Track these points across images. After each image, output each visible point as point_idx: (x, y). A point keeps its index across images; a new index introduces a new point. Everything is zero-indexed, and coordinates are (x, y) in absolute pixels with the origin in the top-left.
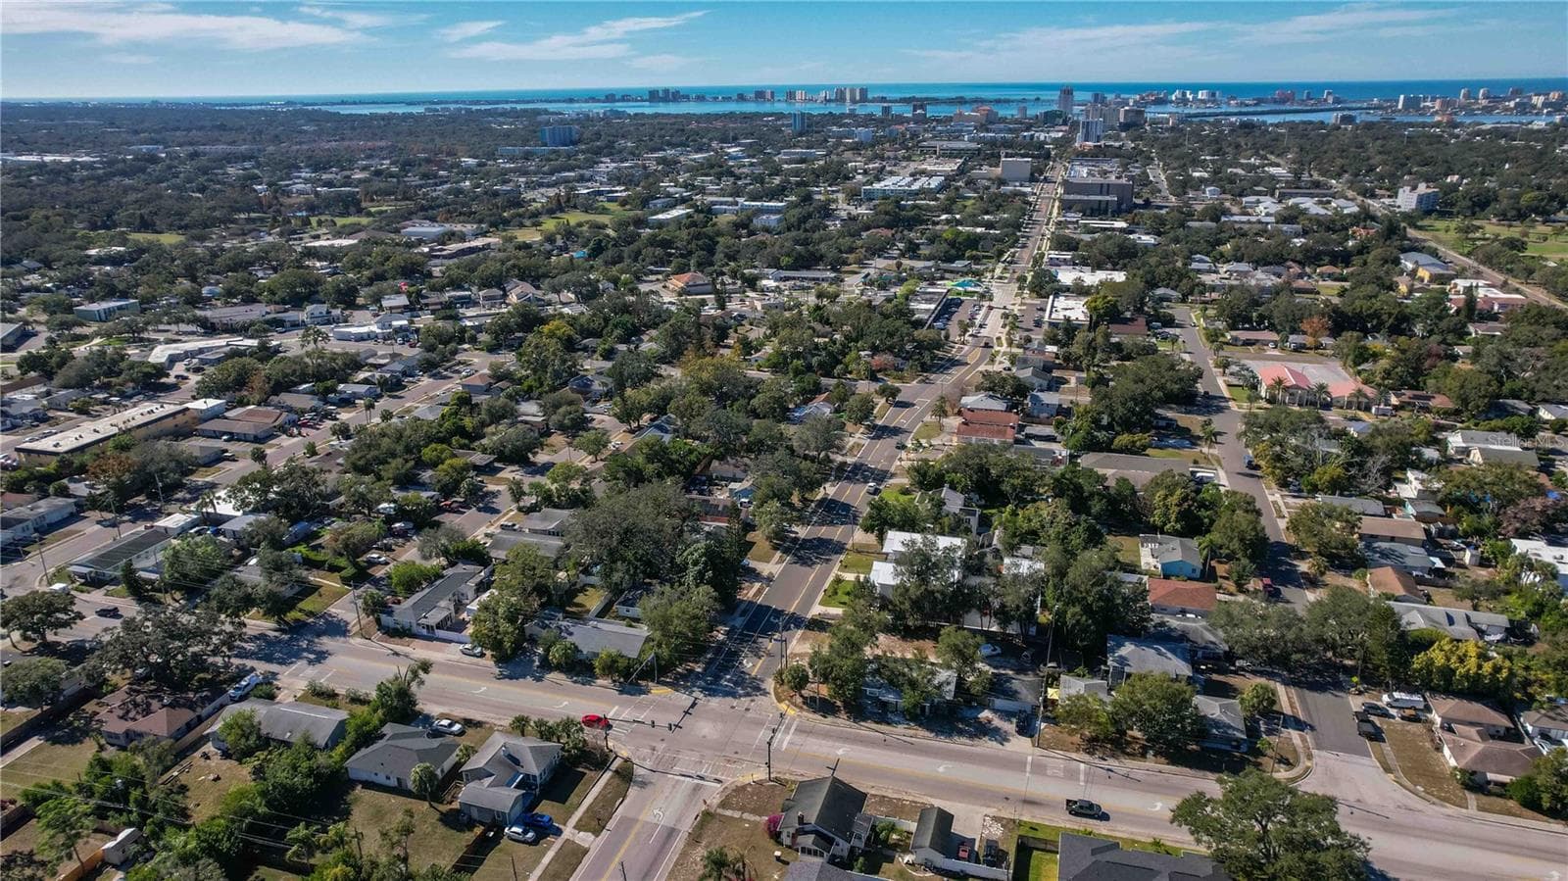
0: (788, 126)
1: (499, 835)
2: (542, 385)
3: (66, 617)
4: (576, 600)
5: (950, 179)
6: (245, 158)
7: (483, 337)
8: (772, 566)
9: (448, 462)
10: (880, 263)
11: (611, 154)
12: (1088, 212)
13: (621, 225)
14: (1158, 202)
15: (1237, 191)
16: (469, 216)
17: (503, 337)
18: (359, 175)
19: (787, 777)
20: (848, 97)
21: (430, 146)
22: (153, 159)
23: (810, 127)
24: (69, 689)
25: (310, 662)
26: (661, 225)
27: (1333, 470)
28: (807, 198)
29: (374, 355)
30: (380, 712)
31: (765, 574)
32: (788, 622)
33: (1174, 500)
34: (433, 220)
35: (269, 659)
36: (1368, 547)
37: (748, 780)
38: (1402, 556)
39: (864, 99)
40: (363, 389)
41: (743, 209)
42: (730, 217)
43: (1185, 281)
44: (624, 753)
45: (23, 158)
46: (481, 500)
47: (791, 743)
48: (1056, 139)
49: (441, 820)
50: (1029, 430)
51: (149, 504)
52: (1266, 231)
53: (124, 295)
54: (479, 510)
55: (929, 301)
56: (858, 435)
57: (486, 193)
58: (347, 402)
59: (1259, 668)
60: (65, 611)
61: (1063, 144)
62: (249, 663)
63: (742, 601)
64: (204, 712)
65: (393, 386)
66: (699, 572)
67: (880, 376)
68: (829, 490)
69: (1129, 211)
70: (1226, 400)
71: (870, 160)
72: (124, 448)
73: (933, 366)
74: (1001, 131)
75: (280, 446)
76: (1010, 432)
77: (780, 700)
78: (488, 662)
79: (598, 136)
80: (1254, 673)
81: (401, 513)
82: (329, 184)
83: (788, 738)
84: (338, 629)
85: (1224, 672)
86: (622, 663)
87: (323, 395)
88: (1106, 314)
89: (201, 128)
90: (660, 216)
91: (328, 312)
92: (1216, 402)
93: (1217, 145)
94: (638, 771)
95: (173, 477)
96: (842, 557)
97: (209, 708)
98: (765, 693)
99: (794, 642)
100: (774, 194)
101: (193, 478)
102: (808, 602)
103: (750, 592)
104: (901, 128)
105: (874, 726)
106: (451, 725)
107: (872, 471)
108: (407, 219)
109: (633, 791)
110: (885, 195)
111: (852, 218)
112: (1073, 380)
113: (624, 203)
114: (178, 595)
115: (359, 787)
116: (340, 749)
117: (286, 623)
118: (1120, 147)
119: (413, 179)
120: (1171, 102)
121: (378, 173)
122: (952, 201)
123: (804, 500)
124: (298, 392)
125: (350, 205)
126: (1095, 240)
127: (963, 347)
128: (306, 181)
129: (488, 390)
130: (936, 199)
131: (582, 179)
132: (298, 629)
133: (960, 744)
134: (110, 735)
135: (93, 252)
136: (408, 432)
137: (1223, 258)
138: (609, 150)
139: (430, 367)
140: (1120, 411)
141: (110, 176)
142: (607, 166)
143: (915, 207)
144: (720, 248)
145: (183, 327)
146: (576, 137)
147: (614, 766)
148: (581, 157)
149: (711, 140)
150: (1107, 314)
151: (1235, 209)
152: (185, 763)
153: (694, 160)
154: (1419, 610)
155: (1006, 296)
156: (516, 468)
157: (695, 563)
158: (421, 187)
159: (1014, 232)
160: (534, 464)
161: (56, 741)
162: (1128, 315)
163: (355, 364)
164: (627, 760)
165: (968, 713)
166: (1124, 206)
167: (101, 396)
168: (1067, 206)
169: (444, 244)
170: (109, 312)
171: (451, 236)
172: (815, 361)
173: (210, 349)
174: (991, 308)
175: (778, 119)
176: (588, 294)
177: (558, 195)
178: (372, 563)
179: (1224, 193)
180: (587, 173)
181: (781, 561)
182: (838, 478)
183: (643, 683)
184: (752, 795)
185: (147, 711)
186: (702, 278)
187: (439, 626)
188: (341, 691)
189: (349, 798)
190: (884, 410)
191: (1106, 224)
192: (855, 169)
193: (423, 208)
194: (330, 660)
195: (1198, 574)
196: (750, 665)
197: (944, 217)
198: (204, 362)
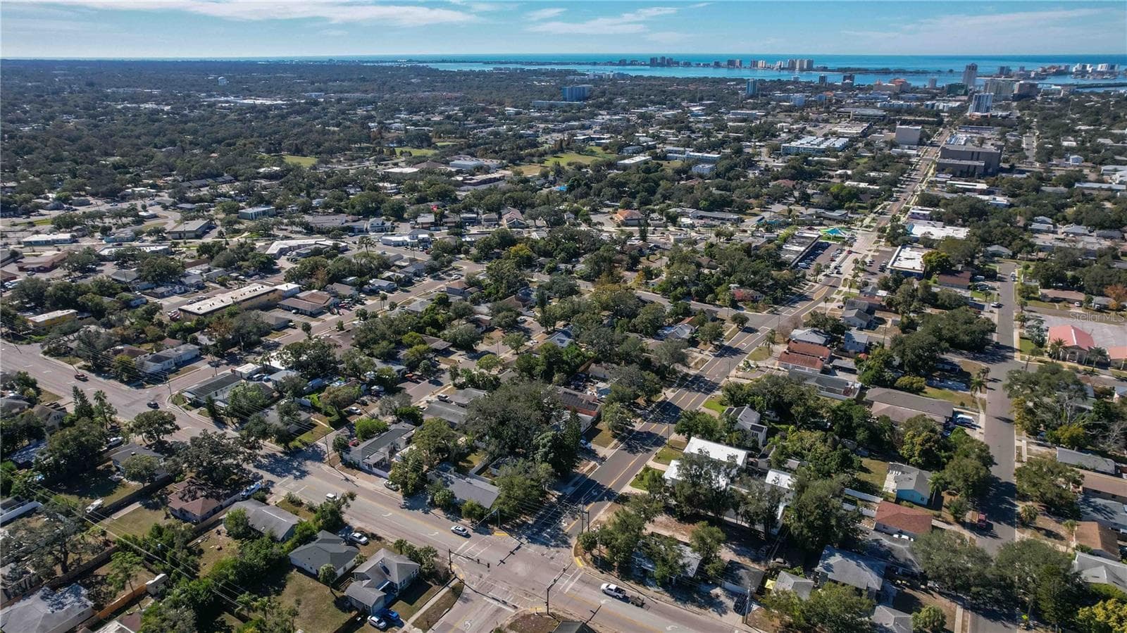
0: (743, 89)
1: (364, 620)
2: (498, 292)
3: (170, 427)
4: (468, 458)
5: (853, 140)
6: (369, 103)
7: (474, 251)
8: (607, 449)
9: (416, 347)
10: (778, 208)
11: (609, 109)
12: (958, 174)
13: (597, 168)
14: (1023, 167)
15: (1099, 160)
16: (496, 154)
17: (486, 252)
18: (437, 118)
19: (561, 614)
20: (798, 66)
21: (488, 97)
22: (316, 103)
23: (762, 91)
24: (161, 475)
25: (296, 477)
26: (625, 168)
27: (1076, 428)
28: (739, 151)
29: (401, 258)
30: (321, 521)
31: (601, 455)
32: (604, 495)
33: (918, 440)
34: (473, 155)
35: (272, 471)
36: (1085, 500)
37: (533, 611)
38: (1113, 512)
39: (810, 68)
40: (385, 284)
41: (689, 158)
42: (677, 164)
43: (1018, 241)
44: (461, 576)
45: (246, 101)
46: (432, 375)
47: (572, 589)
48: (952, 109)
49: (335, 602)
50: (837, 362)
51: (240, 354)
52: (1114, 197)
53: (268, 203)
54: (430, 382)
55: (801, 244)
56: (707, 352)
57: (514, 135)
58: (373, 292)
59: (946, 591)
60: (171, 424)
61: (957, 112)
62: (261, 472)
63: (577, 474)
64: (224, 503)
65: (405, 283)
66: (545, 452)
67: (740, 304)
68: (669, 394)
69: (993, 175)
70: (1012, 350)
71: (796, 122)
72: (232, 315)
73: (782, 300)
74: (910, 99)
75: (324, 321)
76: (819, 363)
77: (576, 555)
78: (399, 496)
79: (603, 93)
80: (941, 594)
81: (379, 380)
82: (415, 124)
83: (571, 585)
84: (318, 456)
85: (916, 588)
86: (478, 511)
87: (360, 287)
88: (937, 266)
89: (351, 80)
90: (627, 161)
91: (383, 224)
92: (1003, 352)
93: (1095, 116)
94: (467, 590)
95: (254, 338)
96: (659, 450)
97: (228, 500)
98: (569, 546)
99: (602, 512)
100: (714, 147)
101: (268, 338)
102: (622, 483)
103: (585, 468)
104: (830, 94)
105: (634, 586)
106: (360, 537)
107: (706, 383)
108: (457, 154)
109: (458, 604)
110: (798, 152)
111: (767, 169)
112: (890, 322)
113: (606, 148)
114: (235, 420)
115: (295, 570)
116: (289, 544)
117: (289, 449)
118: (1004, 118)
119: (470, 123)
120: (1072, 73)
121: (449, 117)
122: (849, 159)
123: (649, 402)
124: (346, 283)
125: (425, 141)
126: (953, 199)
127: (815, 287)
128: (403, 121)
129: (462, 293)
130: (837, 157)
131: (583, 127)
132: (295, 453)
133: (690, 610)
134: (173, 509)
135: (262, 170)
136: (397, 322)
137: (1066, 221)
138: (609, 106)
139: (432, 271)
140: (910, 355)
141: (289, 114)
142: (604, 117)
143: (819, 163)
144: (660, 190)
145: (295, 228)
146: (587, 94)
147: (452, 584)
148: (588, 109)
149: (683, 100)
150: (939, 266)
151: (1093, 176)
152: (206, 535)
153: (664, 116)
154: (1106, 566)
155: (865, 244)
156: (464, 353)
157: (544, 446)
158: (475, 128)
159: (890, 189)
160: (476, 351)
161: (147, 506)
162: (959, 267)
163: (386, 265)
164: (462, 581)
165: (704, 588)
166: (990, 170)
167: (234, 275)
168: (941, 169)
169: (474, 175)
170: (257, 214)
171: (480, 169)
172: (693, 289)
173: (305, 246)
174: (850, 252)
175: (737, 84)
176: (556, 221)
177: (562, 141)
178: (351, 413)
179: (1086, 161)
180: (587, 123)
181: (616, 446)
182: (680, 386)
183: (491, 526)
184: (533, 622)
185: (194, 498)
186: (637, 214)
187: (376, 465)
188: (305, 501)
189: (288, 576)
190: (734, 333)
191: (969, 185)
192: (782, 129)
193: (469, 146)
194: (308, 478)
195: (925, 502)
196: (567, 524)
197: (839, 172)
198: (299, 254)
